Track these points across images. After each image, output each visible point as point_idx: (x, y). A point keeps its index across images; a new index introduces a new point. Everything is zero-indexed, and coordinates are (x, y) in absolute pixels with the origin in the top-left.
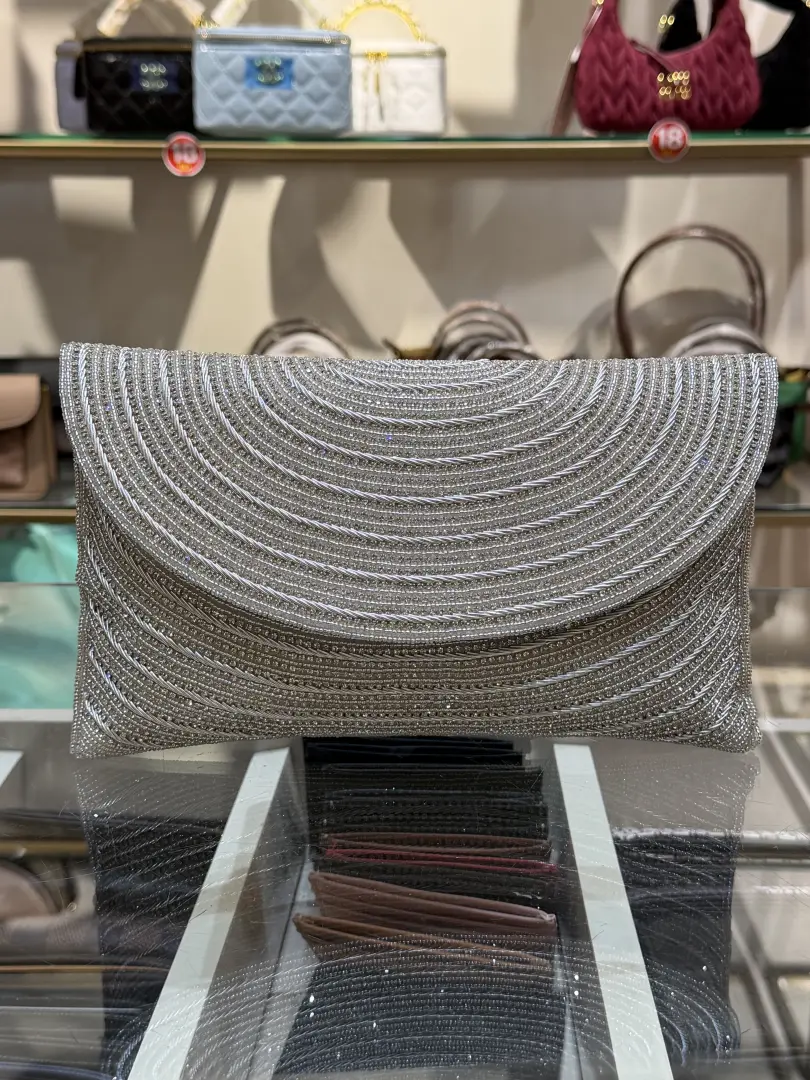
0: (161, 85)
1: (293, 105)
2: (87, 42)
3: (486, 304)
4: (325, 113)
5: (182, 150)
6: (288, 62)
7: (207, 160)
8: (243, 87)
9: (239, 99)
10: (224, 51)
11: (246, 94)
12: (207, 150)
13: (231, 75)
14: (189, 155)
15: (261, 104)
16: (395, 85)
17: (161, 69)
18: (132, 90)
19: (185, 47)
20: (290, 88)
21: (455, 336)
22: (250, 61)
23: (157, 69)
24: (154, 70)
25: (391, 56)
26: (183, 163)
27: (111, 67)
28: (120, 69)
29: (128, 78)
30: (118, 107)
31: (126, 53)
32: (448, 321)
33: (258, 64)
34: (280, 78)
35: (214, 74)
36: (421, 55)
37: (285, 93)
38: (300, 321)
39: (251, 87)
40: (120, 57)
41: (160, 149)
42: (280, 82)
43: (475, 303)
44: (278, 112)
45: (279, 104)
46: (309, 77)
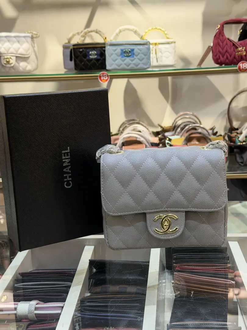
0: (96, 57)
1: (134, 62)
2: (74, 45)
3: (188, 113)
4: (143, 64)
5: (103, 76)
6: (133, 50)
7: (110, 78)
8: (120, 57)
9: (119, 61)
10: (114, 48)
11: (121, 59)
12: (110, 76)
13: (116, 54)
14: (105, 78)
15: (125, 62)
16: (161, 52)
17: (95, 52)
18: (88, 58)
19: (103, 46)
20: (133, 57)
21: (179, 122)
22: (122, 50)
23: (94, 52)
24: (93, 52)
25: (159, 44)
26: (103, 79)
27: (81, 52)
28: (84, 52)
29: (86, 55)
30: (83, 63)
31: (85, 48)
32: (177, 118)
33: (124, 51)
34: (130, 54)
35: (112, 54)
36: (168, 43)
37: (132, 58)
38: (134, 120)
39: (122, 57)
40: (83, 49)
41: (97, 76)
42: (131, 55)
43: (185, 113)
44: (130, 64)
45: (130, 62)
46: (139, 54)
